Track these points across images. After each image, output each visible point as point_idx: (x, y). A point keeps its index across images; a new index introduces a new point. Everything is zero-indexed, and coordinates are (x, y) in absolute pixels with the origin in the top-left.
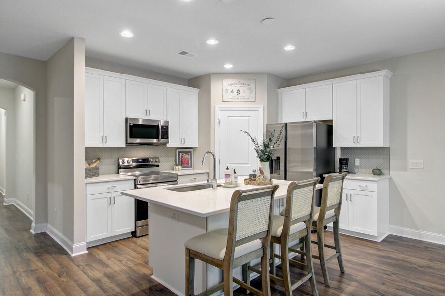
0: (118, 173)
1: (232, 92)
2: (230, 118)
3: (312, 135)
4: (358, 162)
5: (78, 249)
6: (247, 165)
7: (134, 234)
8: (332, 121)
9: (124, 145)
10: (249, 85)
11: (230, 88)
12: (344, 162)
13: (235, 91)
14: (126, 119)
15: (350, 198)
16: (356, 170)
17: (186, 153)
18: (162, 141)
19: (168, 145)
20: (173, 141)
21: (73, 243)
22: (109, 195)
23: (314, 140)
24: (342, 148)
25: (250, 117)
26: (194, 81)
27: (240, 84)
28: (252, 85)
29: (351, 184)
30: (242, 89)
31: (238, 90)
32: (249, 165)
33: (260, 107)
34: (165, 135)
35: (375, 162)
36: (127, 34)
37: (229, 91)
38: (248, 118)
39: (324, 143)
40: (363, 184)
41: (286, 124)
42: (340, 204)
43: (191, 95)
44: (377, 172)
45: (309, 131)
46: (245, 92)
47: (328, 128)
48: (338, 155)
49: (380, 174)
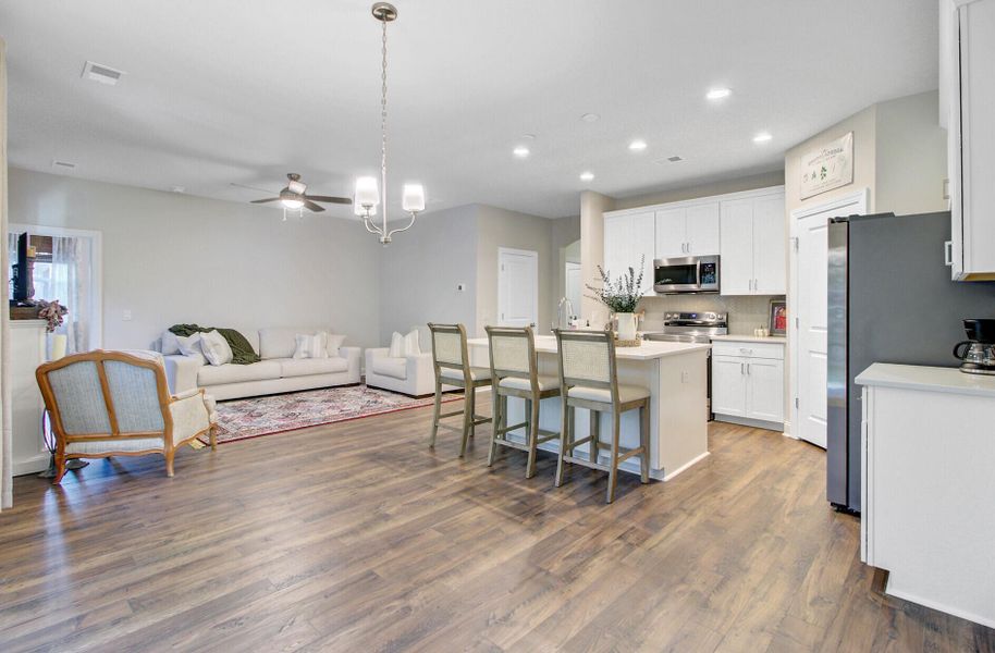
1: (814, 176)
2: (813, 232)
9: (655, 294)
10: (842, 150)
13: (818, 173)
14: (654, 262)
19: (724, 293)
28: (848, 147)
30: (829, 165)
31: (824, 169)
33: (862, 194)
37: (810, 176)
46: (835, 169)
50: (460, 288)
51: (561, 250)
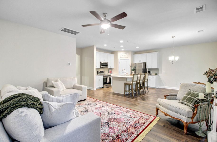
0: (98, 74)
3: (142, 66)
4: (152, 72)
5: (95, 89)
7: (103, 88)
8: (146, 63)
9: (100, 68)
11: (122, 54)
12: (149, 72)
14: (101, 62)
15: (150, 80)
16: (151, 74)
17: (111, 70)
18: (107, 67)
19: (108, 68)
20: (109, 67)
21: (94, 88)
22: (99, 79)
23: (142, 67)
24: (148, 69)
25: (127, 61)
26: (112, 52)
27: (125, 54)
28: (127, 54)
29: (150, 77)
33: (129, 59)
34: (108, 66)
35: (156, 72)
39: (144, 68)
40: (153, 76)
41: (136, 63)
42: (148, 79)
43: (112, 56)
44: (156, 74)
45: (141, 65)
47: (145, 64)
48: (148, 70)
49: (157, 75)
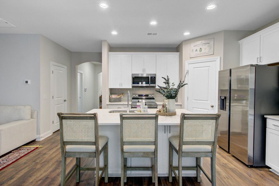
1: (196, 50)
2: (195, 69)
6: (207, 102)
9: (131, 88)
10: (209, 43)
11: (195, 48)
13: (198, 50)
14: (132, 75)
18: (151, 85)
19: (156, 88)
25: (209, 66)
27: (202, 44)
28: (212, 43)
30: (203, 48)
31: (201, 49)
32: (209, 102)
33: (218, 58)
34: (154, 82)
36: (114, 33)
37: (194, 50)
38: (209, 67)
41: (231, 70)
46: (206, 49)
50: (27, 82)
51: (76, 66)
